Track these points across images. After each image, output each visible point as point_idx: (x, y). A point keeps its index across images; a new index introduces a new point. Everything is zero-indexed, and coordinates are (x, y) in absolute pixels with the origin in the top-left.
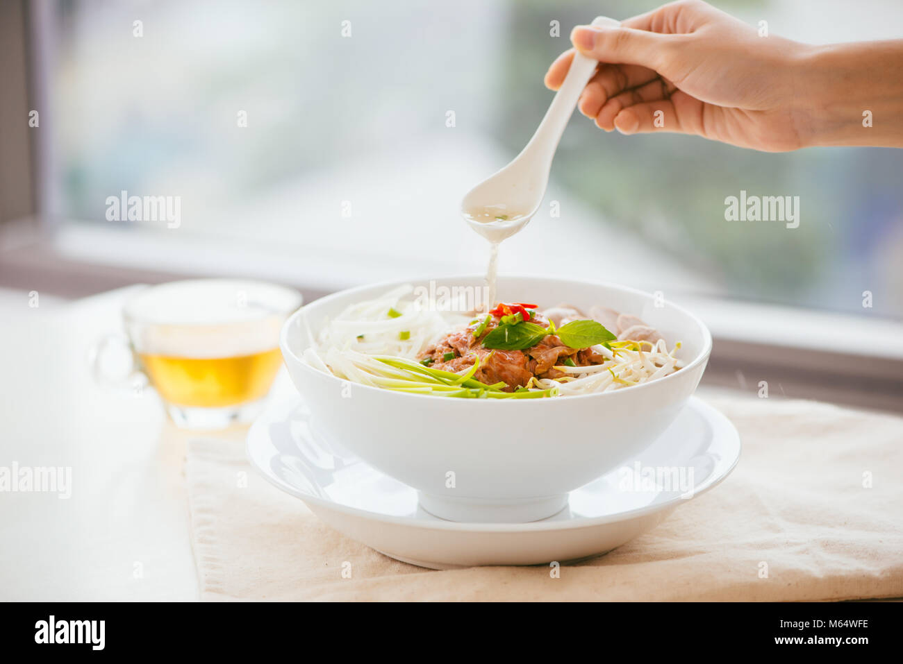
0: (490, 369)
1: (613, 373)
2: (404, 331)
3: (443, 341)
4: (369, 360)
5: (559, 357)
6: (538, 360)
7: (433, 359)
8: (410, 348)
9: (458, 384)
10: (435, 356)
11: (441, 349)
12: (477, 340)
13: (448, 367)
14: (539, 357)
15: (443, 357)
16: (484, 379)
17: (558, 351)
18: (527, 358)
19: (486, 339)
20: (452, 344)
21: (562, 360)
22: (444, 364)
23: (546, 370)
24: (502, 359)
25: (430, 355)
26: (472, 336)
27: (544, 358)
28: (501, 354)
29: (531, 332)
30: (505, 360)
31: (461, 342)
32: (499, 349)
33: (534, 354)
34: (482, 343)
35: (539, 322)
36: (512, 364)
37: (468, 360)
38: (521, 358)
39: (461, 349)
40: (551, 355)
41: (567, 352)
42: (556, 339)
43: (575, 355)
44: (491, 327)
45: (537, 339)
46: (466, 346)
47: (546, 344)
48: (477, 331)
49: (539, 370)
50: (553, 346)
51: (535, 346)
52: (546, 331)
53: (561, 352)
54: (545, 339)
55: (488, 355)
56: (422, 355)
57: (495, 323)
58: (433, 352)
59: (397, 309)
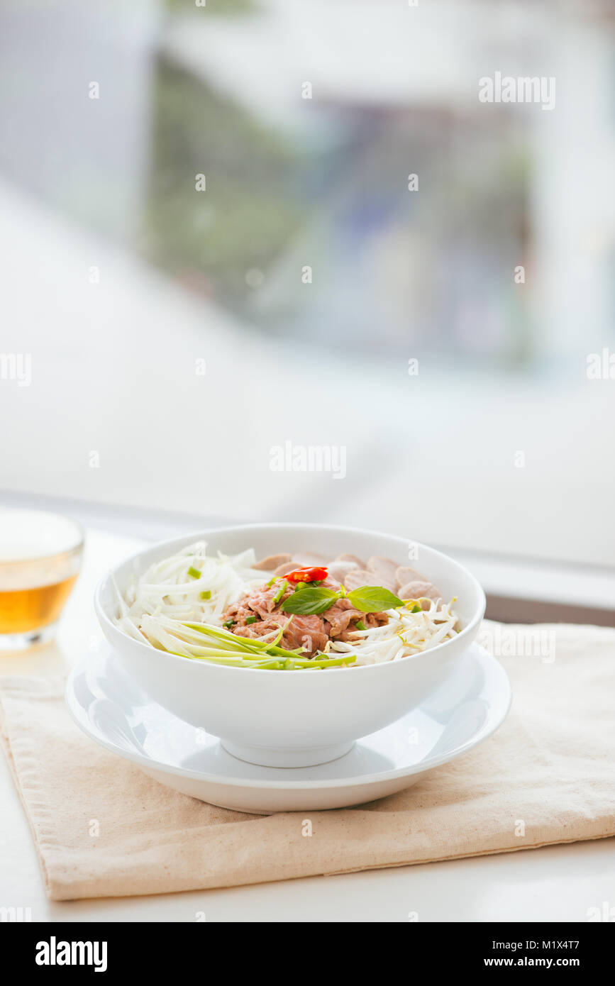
0: (290, 634)
1: (402, 638)
2: (206, 591)
3: (243, 603)
4: (180, 626)
5: (351, 620)
6: (332, 624)
7: (235, 620)
8: (213, 608)
9: (264, 651)
10: (237, 618)
11: (242, 612)
12: (277, 605)
13: (250, 630)
14: (333, 619)
15: (245, 620)
16: (286, 644)
17: (349, 614)
18: (322, 621)
19: (283, 605)
20: (253, 608)
21: (354, 624)
22: (246, 627)
23: (339, 632)
24: (300, 624)
25: (232, 617)
26: (272, 601)
27: (337, 621)
28: (299, 619)
29: (325, 597)
30: (303, 625)
31: (261, 607)
32: (297, 615)
33: (328, 618)
34: (282, 608)
35: (330, 586)
36: (310, 628)
37: (270, 625)
38: (317, 621)
39: (262, 613)
40: (343, 619)
41: (357, 615)
42: (347, 603)
43: (365, 618)
44: (289, 594)
45: (331, 602)
46: (267, 611)
47: (338, 608)
48: (276, 597)
49: (334, 633)
50: (345, 609)
51: (329, 610)
52: (337, 595)
53: (353, 615)
54: (337, 604)
55: (288, 621)
56: (224, 617)
57: (292, 589)
58: (235, 614)
59: (196, 568)
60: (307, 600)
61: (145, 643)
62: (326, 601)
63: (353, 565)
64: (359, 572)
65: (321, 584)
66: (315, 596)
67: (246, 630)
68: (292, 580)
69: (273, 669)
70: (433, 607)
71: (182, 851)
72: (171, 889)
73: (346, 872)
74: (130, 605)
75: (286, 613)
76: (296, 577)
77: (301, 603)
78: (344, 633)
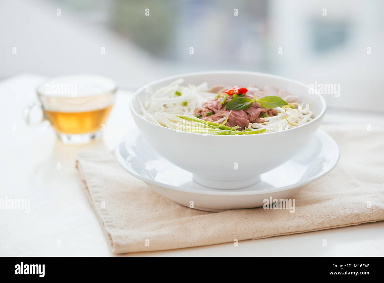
0: (230, 120)
1: (288, 120)
2: (185, 101)
3: (205, 106)
4: (174, 117)
5: (260, 113)
6: (251, 115)
7: (201, 115)
8: (189, 110)
9: (218, 127)
10: (202, 113)
11: (205, 110)
12: (223, 106)
13: (209, 118)
14: (251, 113)
15: (206, 114)
16: (228, 125)
17: (259, 110)
18: (246, 114)
19: (226, 106)
20: (210, 108)
21: (262, 115)
22: (208, 118)
23: (255, 119)
24: (235, 115)
25: (199, 113)
26: (220, 104)
27: (254, 113)
28: (235, 112)
29: (247, 102)
30: (237, 115)
31: (214, 107)
32: (234, 110)
33: (249, 112)
34: (225, 107)
35: (249, 97)
36: (240, 117)
37: (220, 116)
38: (244, 114)
39: (215, 110)
40: (256, 112)
41: (263, 110)
42: (258, 104)
43: (267, 112)
44: (229, 100)
45: (250, 104)
46: (218, 109)
47: (254, 107)
48: (222, 102)
49: (252, 119)
50: (257, 107)
51: (249, 108)
52: (253, 101)
53: (261, 110)
54: (253, 105)
55: (229, 113)
56: (196, 113)
57: (230, 98)
58: (201, 112)
59: (179, 91)
60: (238, 103)
61: (157, 123)
62: (248, 103)
64: (260, 92)
65: (244, 96)
66: (243, 101)
67: (208, 119)
68: (229, 94)
69: (225, 135)
70: (300, 107)
71: (180, 229)
72: (175, 247)
73: (263, 238)
74: (147, 109)
75: (228, 110)
76: (231, 93)
77: (235, 104)
78: (257, 120)
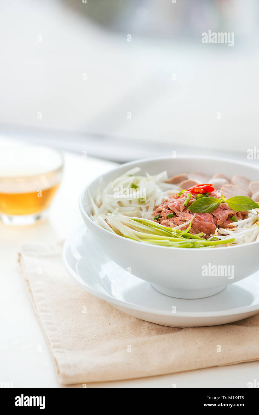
0: (194, 225)
3: (165, 205)
4: (130, 221)
5: (228, 216)
6: (218, 218)
7: (161, 216)
8: (147, 208)
9: (180, 235)
10: (162, 214)
11: (165, 211)
12: (186, 207)
13: (170, 222)
14: (218, 215)
15: (167, 216)
16: (193, 231)
17: (227, 212)
18: (212, 216)
19: (189, 207)
20: (171, 209)
21: (230, 218)
23: (222, 223)
24: (200, 219)
25: (159, 214)
26: (183, 205)
27: (221, 216)
28: (198, 215)
29: (213, 202)
30: (201, 219)
31: (176, 208)
32: (198, 213)
33: (215, 214)
34: (188, 209)
35: (215, 195)
36: (205, 221)
37: (182, 219)
38: (209, 217)
39: (177, 212)
40: (224, 215)
41: (232, 212)
42: (225, 205)
43: (236, 214)
44: (192, 200)
45: (216, 206)
46: (180, 211)
47: (221, 208)
48: (185, 203)
49: (219, 223)
50: (225, 209)
51: (215, 210)
52: (220, 201)
53: (230, 212)
54: (220, 206)
55: (193, 217)
56: (154, 214)
57: (194, 198)
58: (160, 212)
59: (135, 183)
60: (203, 204)
62: (214, 205)
63: (224, 181)
64: (228, 185)
65: (210, 195)
66: (208, 202)
67: (168, 222)
68: (193, 192)
69: (189, 248)
71: (136, 354)
72: (131, 377)
73: (231, 364)
74: (99, 206)
75: (191, 212)
76: (195, 191)
77: (200, 206)
78: (224, 223)
